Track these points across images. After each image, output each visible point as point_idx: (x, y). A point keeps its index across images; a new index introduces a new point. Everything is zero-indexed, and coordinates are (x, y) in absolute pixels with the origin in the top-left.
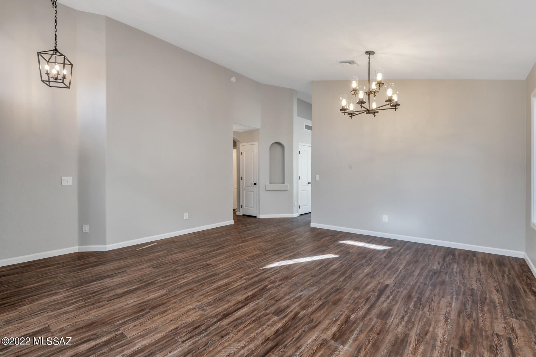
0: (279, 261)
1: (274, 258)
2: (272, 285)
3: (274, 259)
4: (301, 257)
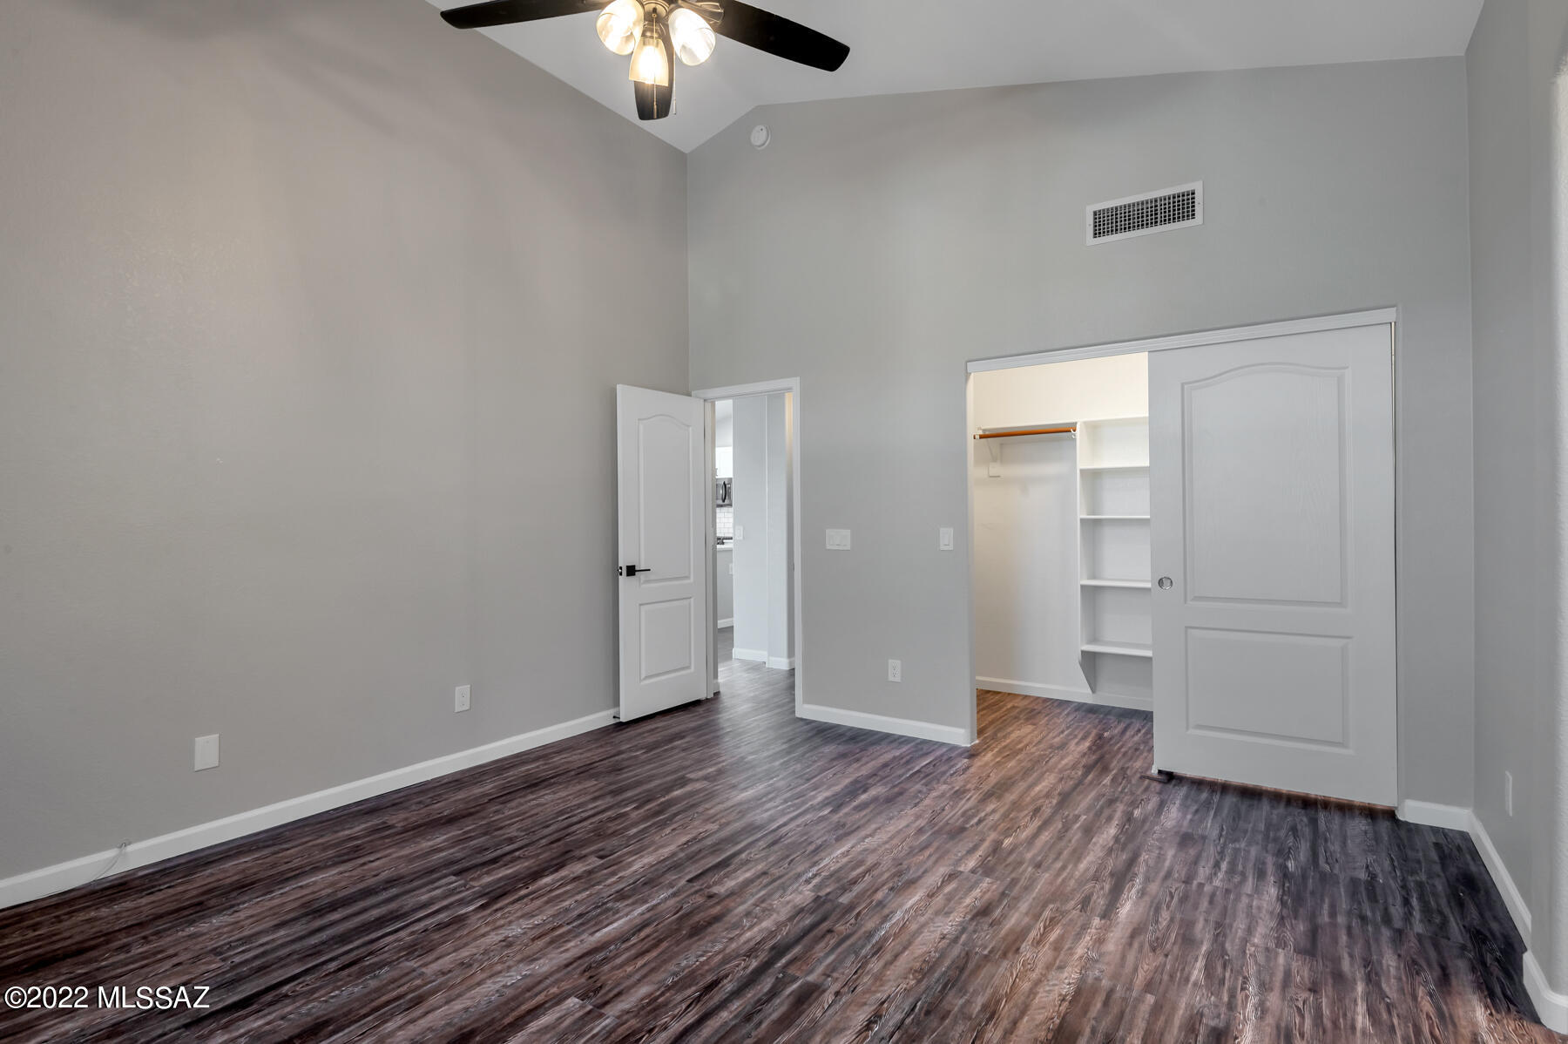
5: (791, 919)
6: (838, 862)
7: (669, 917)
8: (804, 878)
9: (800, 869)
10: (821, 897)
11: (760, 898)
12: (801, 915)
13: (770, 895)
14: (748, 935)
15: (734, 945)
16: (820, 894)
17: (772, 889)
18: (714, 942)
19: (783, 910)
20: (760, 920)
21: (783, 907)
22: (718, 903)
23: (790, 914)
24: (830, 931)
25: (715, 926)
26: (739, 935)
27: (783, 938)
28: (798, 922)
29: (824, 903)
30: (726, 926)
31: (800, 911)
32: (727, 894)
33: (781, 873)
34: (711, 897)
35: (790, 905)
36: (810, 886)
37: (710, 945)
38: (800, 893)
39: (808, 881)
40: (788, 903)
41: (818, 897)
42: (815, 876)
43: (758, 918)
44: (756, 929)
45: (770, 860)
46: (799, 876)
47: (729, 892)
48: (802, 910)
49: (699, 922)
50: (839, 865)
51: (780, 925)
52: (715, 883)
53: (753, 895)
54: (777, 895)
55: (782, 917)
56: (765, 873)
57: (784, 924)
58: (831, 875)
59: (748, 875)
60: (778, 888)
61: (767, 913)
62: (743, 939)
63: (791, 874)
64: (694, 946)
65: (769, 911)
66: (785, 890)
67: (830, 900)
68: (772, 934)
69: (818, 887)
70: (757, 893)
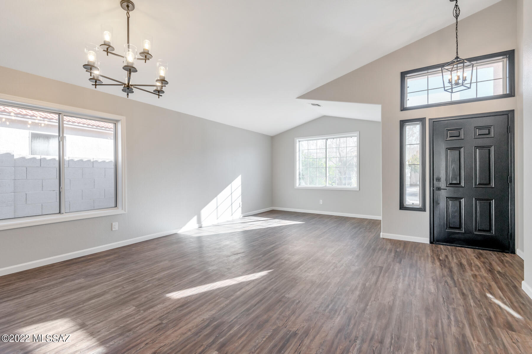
0: (256, 280)
1: (264, 284)
2: (259, 257)
3: (262, 283)
4: (225, 288)
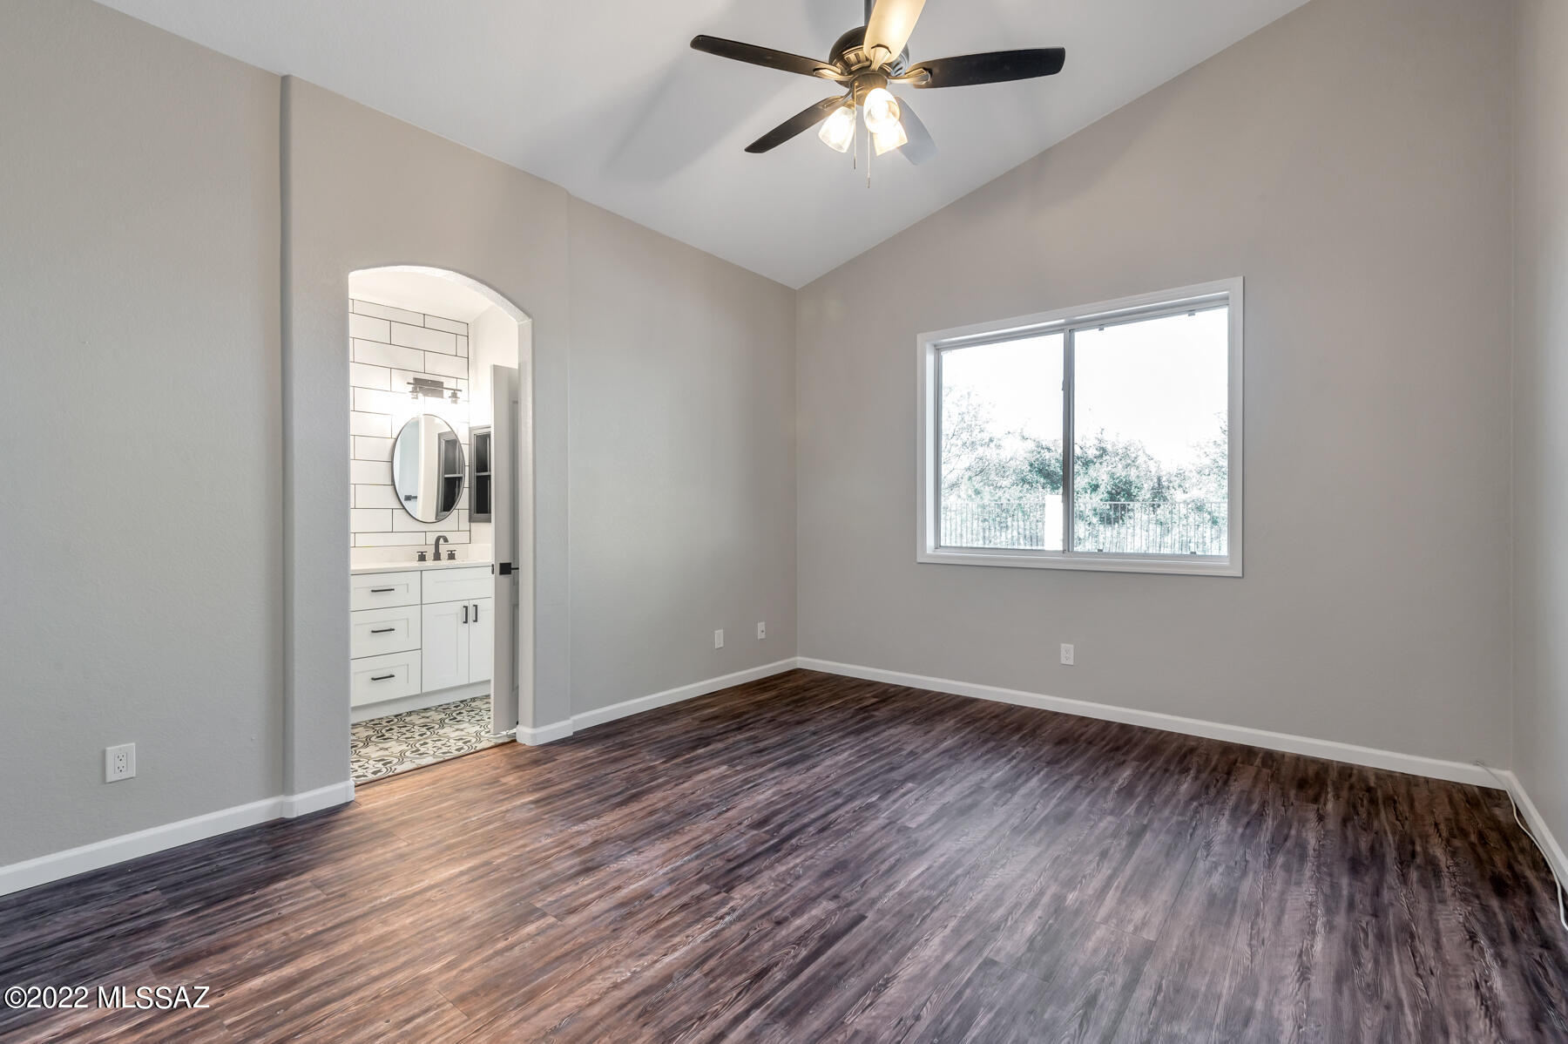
5: (760, 872)
6: (687, 937)
7: (871, 877)
8: (737, 913)
9: (736, 927)
10: (724, 892)
11: (786, 893)
12: (749, 875)
13: (776, 895)
14: (798, 861)
15: (809, 853)
16: (726, 894)
17: (773, 902)
18: (826, 856)
19: (766, 880)
20: (788, 872)
21: (764, 883)
22: (829, 889)
23: (759, 876)
24: (729, 861)
25: (826, 869)
26: (805, 860)
27: (769, 858)
28: (753, 869)
29: (724, 885)
30: (816, 868)
31: (749, 878)
32: (819, 899)
33: (760, 922)
34: (836, 897)
35: (757, 885)
36: (731, 904)
37: (829, 855)
38: (745, 896)
39: (733, 909)
40: (759, 887)
41: (727, 892)
42: (722, 918)
43: (789, 873)
44: (792, 865)
45: (770, 943)
46: (739, 918)
47: (818, 901)
48: (748, 879)
49: (842, 873)
50: (689, 932)
51: (771, 867)
52: (833, 912)
53: (793, 897)
54: (769, 895)
55: (766, 875)
56: (779, 923)
57: (767, 868)
58: (704, 917)
59: (798, 922)
60: (767, 903)
61: (780, 878)
62: (803, 857)
63: (748, 921)
64: (840, 854)
65: (780, 879)
66: (760, 901)
67: (717, 888)
68: (778, 861)
69: (723, 903)
70: (788, 899)
